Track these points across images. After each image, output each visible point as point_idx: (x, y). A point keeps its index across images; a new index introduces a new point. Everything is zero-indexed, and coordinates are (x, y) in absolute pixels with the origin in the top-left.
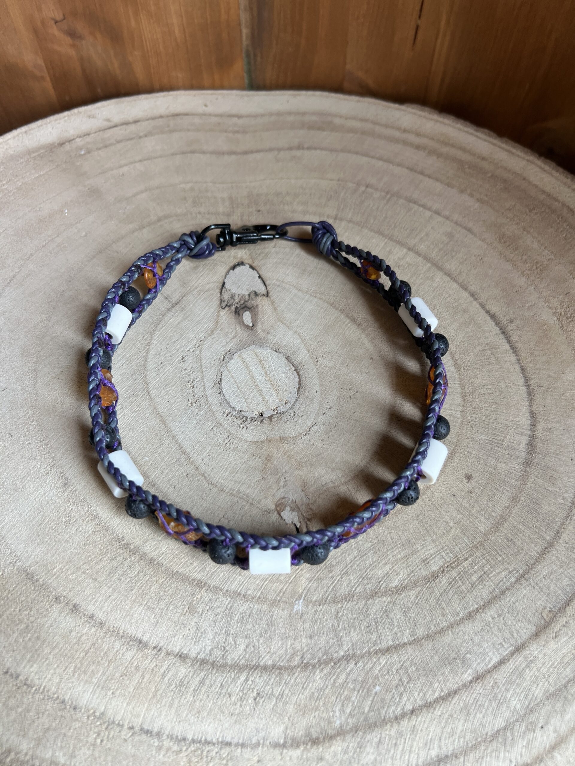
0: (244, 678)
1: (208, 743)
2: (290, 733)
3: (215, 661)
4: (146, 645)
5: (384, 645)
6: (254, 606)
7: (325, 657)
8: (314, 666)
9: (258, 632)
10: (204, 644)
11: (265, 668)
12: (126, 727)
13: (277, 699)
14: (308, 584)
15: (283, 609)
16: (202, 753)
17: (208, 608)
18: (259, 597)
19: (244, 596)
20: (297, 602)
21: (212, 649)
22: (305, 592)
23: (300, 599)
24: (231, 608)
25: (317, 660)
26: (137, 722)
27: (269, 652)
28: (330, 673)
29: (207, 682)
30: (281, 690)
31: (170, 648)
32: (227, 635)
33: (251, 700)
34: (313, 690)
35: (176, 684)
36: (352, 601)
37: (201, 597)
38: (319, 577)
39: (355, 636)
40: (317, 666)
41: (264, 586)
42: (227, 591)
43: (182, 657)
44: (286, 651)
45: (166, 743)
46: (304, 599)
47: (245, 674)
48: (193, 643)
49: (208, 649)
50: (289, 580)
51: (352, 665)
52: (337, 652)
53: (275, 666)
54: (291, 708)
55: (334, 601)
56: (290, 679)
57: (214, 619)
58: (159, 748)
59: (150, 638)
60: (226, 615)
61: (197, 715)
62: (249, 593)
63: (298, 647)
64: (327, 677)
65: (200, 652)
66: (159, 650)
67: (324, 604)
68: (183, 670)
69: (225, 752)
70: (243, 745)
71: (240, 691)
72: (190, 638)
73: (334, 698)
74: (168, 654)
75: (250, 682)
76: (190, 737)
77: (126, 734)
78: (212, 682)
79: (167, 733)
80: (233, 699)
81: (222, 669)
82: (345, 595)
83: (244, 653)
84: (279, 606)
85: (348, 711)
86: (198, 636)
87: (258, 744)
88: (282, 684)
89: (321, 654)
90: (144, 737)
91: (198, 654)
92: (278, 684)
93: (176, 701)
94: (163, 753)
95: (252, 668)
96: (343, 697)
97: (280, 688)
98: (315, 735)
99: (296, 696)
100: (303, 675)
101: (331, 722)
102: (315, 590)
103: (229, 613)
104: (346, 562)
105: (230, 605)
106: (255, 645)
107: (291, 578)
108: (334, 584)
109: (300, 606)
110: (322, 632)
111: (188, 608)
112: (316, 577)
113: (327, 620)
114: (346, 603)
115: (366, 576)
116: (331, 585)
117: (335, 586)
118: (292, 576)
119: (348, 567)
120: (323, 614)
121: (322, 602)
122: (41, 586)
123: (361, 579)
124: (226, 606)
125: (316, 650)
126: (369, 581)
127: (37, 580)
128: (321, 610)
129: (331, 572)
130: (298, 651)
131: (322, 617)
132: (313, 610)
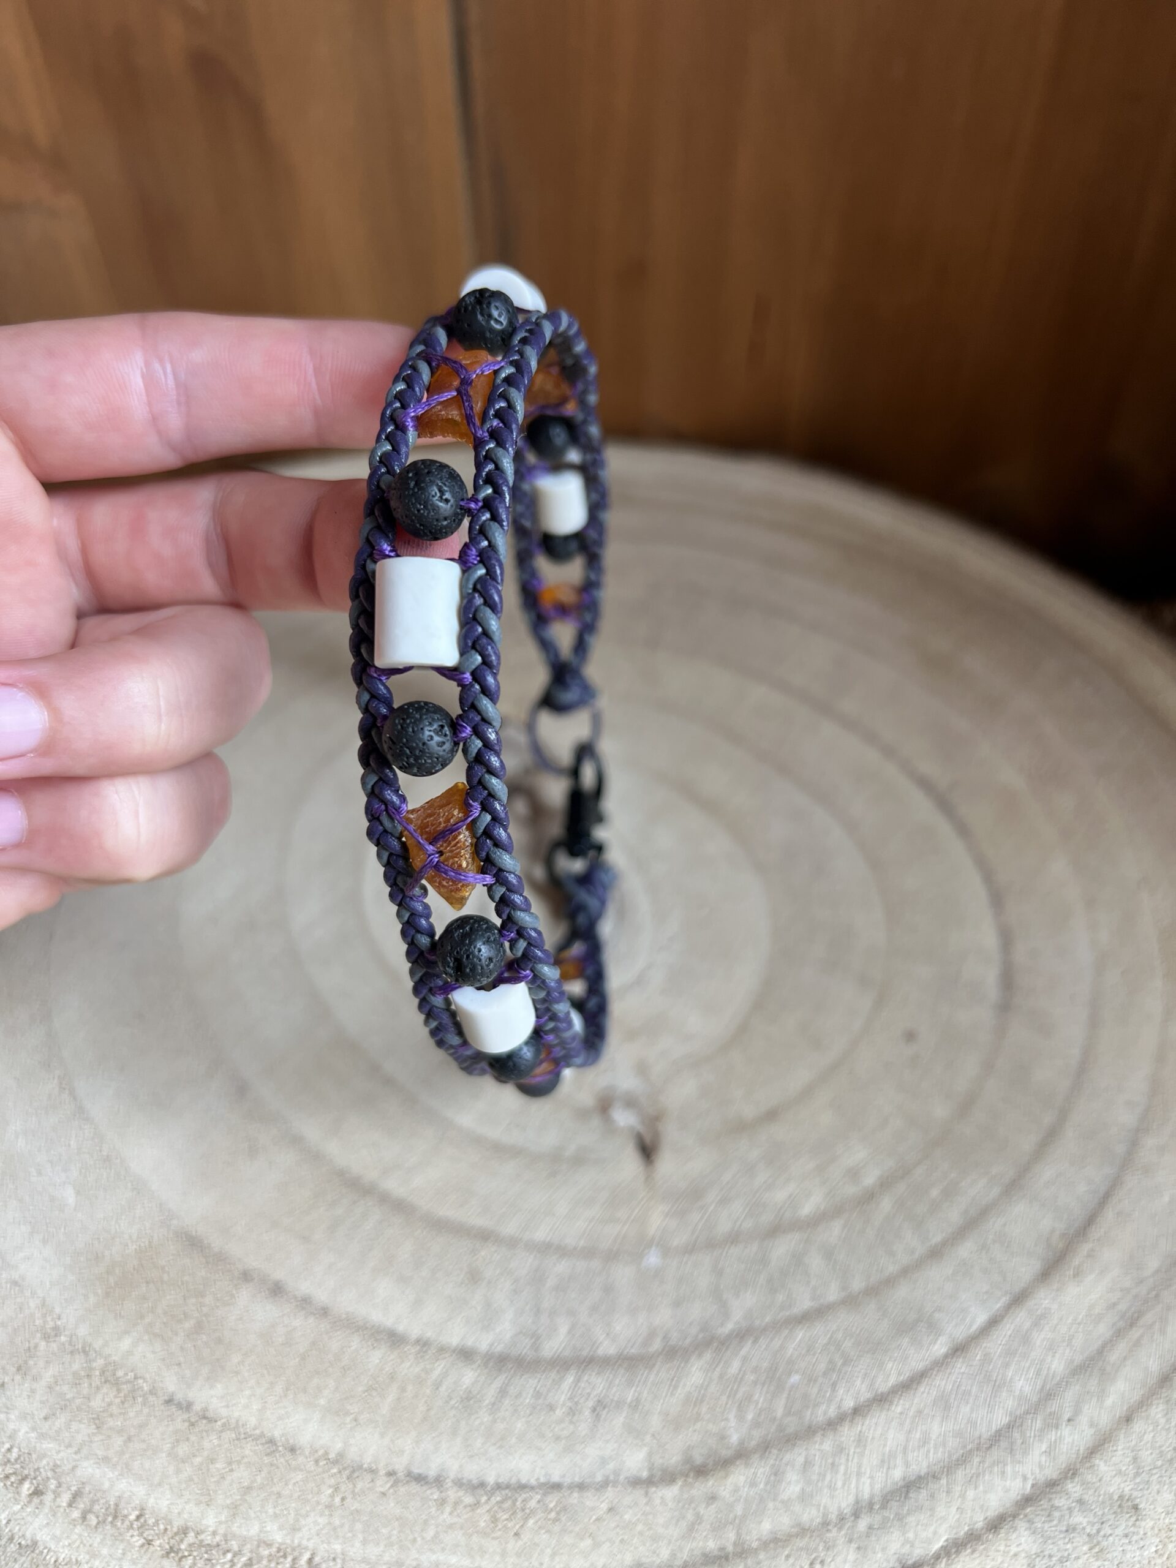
0: (572, 1380)
1: (522, 1487)
2: (658, 1461)
3: (519, 1356)
4: (401, 1339)
5: (797, 1309)
6: (575, 1263)
7: (702, 1335)
8: (685, 1352)
9: (586, 1304)
10: (499, 1329)
11: (604, 1361)
12: (382, 1472)
13: (630, 1406)
14: (663, 1221)
15: (625, 1265)
16: (514, 1503)
17: (498, 1271)
18: (583, 1249)
19: (558, 1248)
20: (647, 1251)
21: (514, 1336)
22: (659, 1234)
23: (651, 1246)
24: (537, 1269)
25: (689, 1341)
26: (400, 1465)
28: (714, 1361)
29: (511, 1390)
30: (635, 1391)
31: (442, 1339)
32: (538, 1311)
33: (587, 1413)
34: (688, 1387)
35: (459, 1397)
36: (737, 1245)
39: (747, 1299)
40: (691, 1350)
41: (588, 1229)
42: (528, 1242)
43: (466, 1354)
44: (637, 1330)
45: (452, 1494)
46: (657, 1246)
47: (572, 1373)
48: (481, 1328)
49: (507, 1336)
50: (628, 1219)
51: (748, 1344)
52: (722, 1325)
53: (621, 1356)
54: (655, 1422)
55: (708, 1245)
56: (648, 1375)
57: (513, 1286)
58: (442, 1502)
59: (409, 1326)
60: (530, 1280)
61: (499, 1444)
62: (564, 1242)
63: (656, 1323)
64: (709, 1367)
65: (495, 1342)
66: (426, 1345)
67: (691, 1253)
68: (468, 1376)
69: (552, 1501)
70: (581, 1487)
71: (566, 1398)
72: (475, 1320)
73: (724, 1398)
74: (440, 1350)
75: (582, 1385)
76: (491, 1480)
77: (382, 1484)
78: (520, 1389)
79: (452, 1475)
80: (559, 1413)
81: (533, 1367)
82: (724, 1236)
83: (568, 1339)
84: (616, 1260)
85: (750, 1416)
86: (489, 1317)
87: (605, 1484)
88: (637, 1383)
89: (695, 1331)
90: (414, 1487)
91: (492, 1346)
92: (629, 1383)
93: (462, 1425)
94: (448, 1509)
95: (582, 1363)
96: (739, 1395)
97: (634, 1389)
98: (699, 1460)
99: (662, 1401)
100: (668, 1366)
101: (723, 1437)
102: (675, 1231)
103: (536, 1276)
104: (722, 1183)
105: (535, 1263)
106: (584, 1324)
107: (632, 1213)
108: (704, 1219)
109: (652, 1256)
110: (693, 1295)
111: (467, 1273)
112: (674, 1210)
113: (698, 1275)
114: (727, 1247)
115: (755, 1202)
116: (700, 1220)
117: (706, 1222)
118: (635, 1208)
119: (725, 1189)
120: (691, 1267)
121: (688, 1248)
122: (218, 1257)
123: (748, 1208)
124: (529, 1264)
125: (685, 1325)
126: (761, 1209)
127: (211, 1248)
128: (688, 1261)
129: (698, 1199)
130: (657, 1328)
131: (691, 1271)
132: (675, 1262)
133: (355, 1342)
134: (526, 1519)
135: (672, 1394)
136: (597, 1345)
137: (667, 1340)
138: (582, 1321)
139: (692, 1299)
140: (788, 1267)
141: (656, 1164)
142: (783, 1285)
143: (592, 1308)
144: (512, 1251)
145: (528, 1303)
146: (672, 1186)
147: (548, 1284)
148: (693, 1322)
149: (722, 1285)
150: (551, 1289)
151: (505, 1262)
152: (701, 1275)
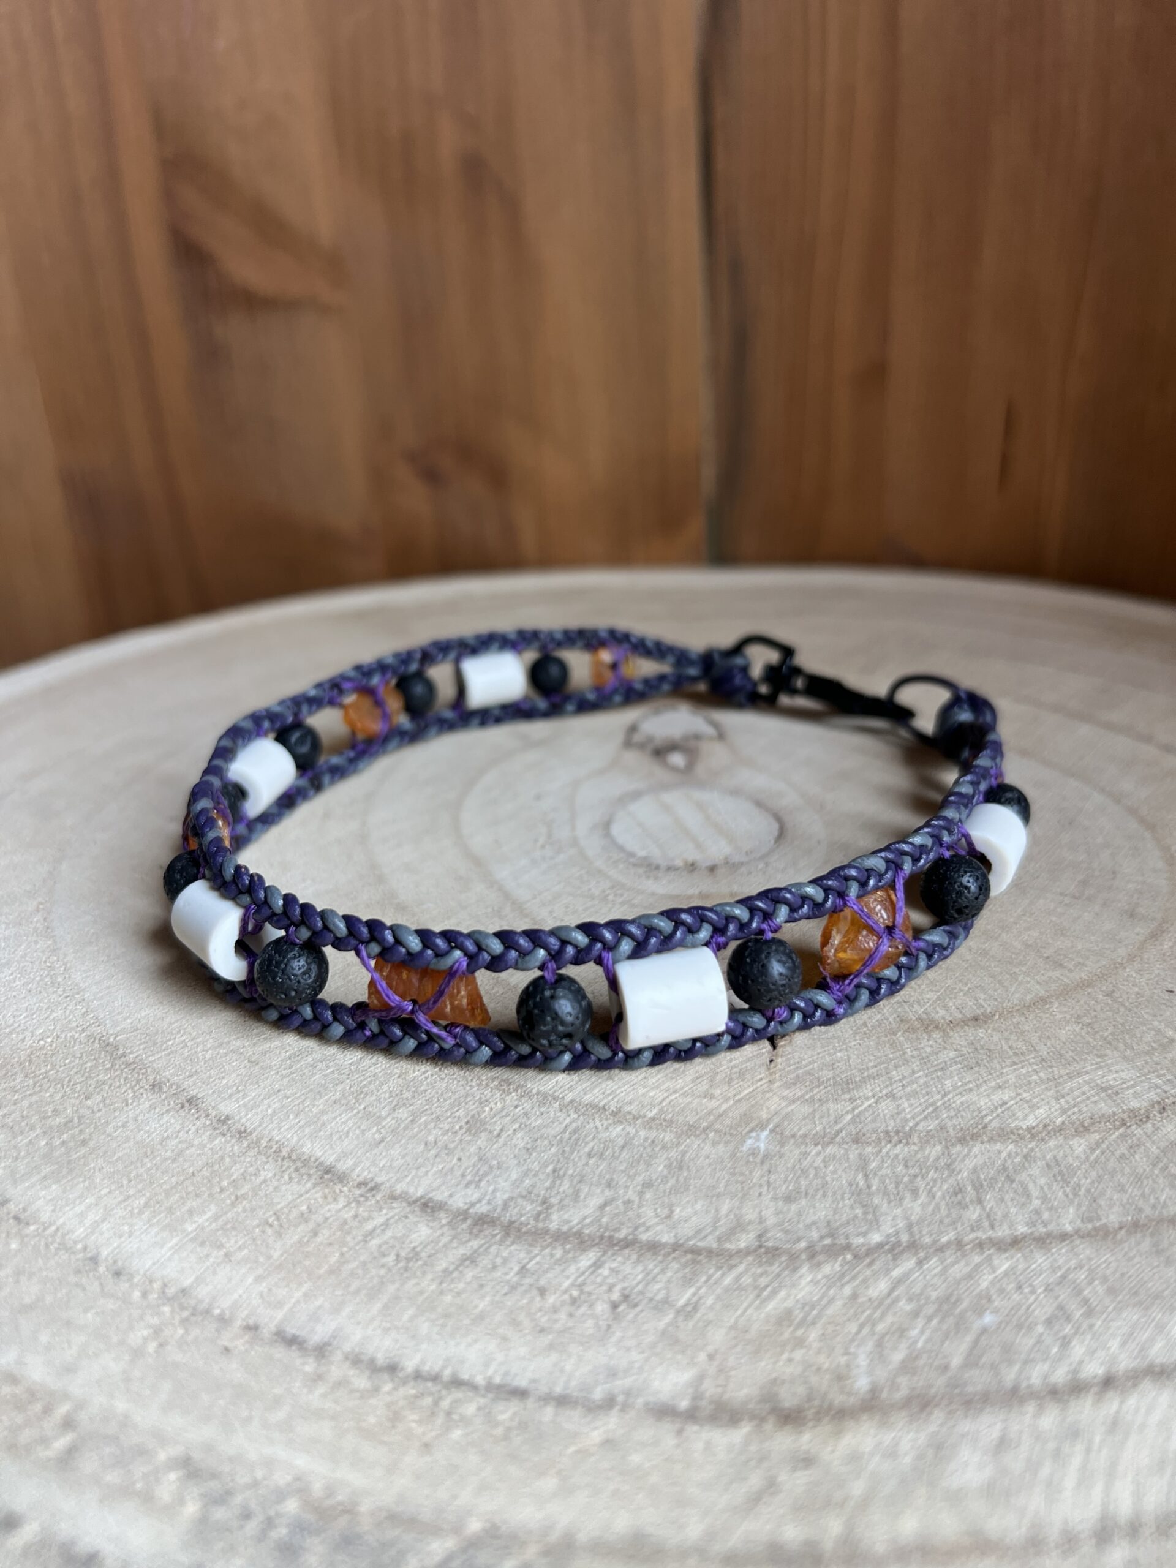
0: (589, 1263)
2: (711, 1390)
3: (514, 1222)
4: (342, 1178)
5: (1002, 1232)
6: (637, 1132)
7: (827, 1241)
8: (793, 1257)
9: (639, 1179)
10: (491, 1188)
11: (653, 1247)
12: (239, 1323)
13: (678, 1312)
14: (786, 1106)
15: (714, 1144)
16: (436, 1403)
17: (516, 1126)
18: (653, 1119)
19: (614, 1114)
20: (754, 1134)
21: (511, 1199)
22: (776, 1120)
23: (763, 1130)
24: (575, 1131)
25: (803, 1244)
26: (271, 1319)
27: (669, 1217)
28: (843, 1275)
29: (485, 1261)
30: (694, 1295)
31: (399, 1188)
32: (557, 1175)
33: (601, 1308)
34: (789, 1304)
35: (398, 1256)
36: (907, 1144)
37: (503, 1109)
38: (818, 1097)
39: (916, 1208)
40: (804, 1256)
41: (668, 1100)
42: (572, 1102)
43: (428, 1207)
44: (717, 1220)
45: (337, 1370)
46: (772, 1131)
47: (591, 1256)
48: (464, 1182)
49: (501, 1197)
50: (735, 1095)
51: (908, 1264)
52: (864, 1234)
53: (681, 1245)
54: (718, 1338)
55: (857, 1139)
56: (723, 1275)
57: (529, 1146)
58: (316, 1378)
59: (356, 1165)
60: (561, 1140)
61: (441, 1322)
62: (627, 1108)
63: (749, 1214)
65: (479, 1201)
66: (372, 1189)
67: (828, 1144)
71: (573, 1285)
72: (458, 1173)
73: (854, 1326)
74: (393, 1198)
75: (605, 1271)
76: (410, 1365)
77: (230, 1338)
78: (499, 1261)
79: (347, 1347)
80: (551, 1300)
81: (530, 1238)
82: (887, 1132)
83: (598, 1213)
84: (703, 1136)
85: (896, 1358)
86: (481, 1173)
87: (607, 1405)
88: (698, 1284)
89: (815, 1235)
90: (280, 1351)
91: (473, 1205)
92: (687, 1282)
93: (392, 1288)
95: (615, 1245)
96: (881, 1327)
97: (692, 1290)
98: (789, 1398)
99: (739, 1312)
100: (759, 1271)
101: (841, 1377)
102: (804, 1119)
103: (570, 1138)
104: (890, 1079)
105: (574, 1125)
106: (629, 1202)
107: (740, 1092)
108: (856, 1111)
109: (762, 1141)
110: (820, 1193)
111: (467, 1123)
112: (807, 1097)
113: (834, 1172)
114: (889, 1146)
115: (944, 1104)
116: (848, 1112)
117: (859, 1115)
118: (745, 1089)
119: (895, 1086)
120: (824, 1161)
121: (823, 1140)
122: (128, 1065)
123: (931, 1109)
124: (564, 1125)
125: (801, 1226)
126: (952, 1113)
127: (124, 1055)
128: (819, 1153)
129: (849, 1091)
130: (750, 1222)
131: (822, 1165)
132: (797, 1152)
133: (268, 1171)
134: (447, 1429)
135: (758, 1308)
136: (642, 1229)
137: (763, 1239)
138: (626, 1198)
139: (818, 1197)
140: (993, 1181)
141: (789, 1049)
142: (980, 1201)
143: (648, 1185)
144: (542, 1109)
145: (547, 1166)
146: (809, 1073)
147: (587, 1150)
148: (814, 1223)
149: (874, 1188)
150: (590, 1155)
151: (529, 1119)
152: (839, 1173)
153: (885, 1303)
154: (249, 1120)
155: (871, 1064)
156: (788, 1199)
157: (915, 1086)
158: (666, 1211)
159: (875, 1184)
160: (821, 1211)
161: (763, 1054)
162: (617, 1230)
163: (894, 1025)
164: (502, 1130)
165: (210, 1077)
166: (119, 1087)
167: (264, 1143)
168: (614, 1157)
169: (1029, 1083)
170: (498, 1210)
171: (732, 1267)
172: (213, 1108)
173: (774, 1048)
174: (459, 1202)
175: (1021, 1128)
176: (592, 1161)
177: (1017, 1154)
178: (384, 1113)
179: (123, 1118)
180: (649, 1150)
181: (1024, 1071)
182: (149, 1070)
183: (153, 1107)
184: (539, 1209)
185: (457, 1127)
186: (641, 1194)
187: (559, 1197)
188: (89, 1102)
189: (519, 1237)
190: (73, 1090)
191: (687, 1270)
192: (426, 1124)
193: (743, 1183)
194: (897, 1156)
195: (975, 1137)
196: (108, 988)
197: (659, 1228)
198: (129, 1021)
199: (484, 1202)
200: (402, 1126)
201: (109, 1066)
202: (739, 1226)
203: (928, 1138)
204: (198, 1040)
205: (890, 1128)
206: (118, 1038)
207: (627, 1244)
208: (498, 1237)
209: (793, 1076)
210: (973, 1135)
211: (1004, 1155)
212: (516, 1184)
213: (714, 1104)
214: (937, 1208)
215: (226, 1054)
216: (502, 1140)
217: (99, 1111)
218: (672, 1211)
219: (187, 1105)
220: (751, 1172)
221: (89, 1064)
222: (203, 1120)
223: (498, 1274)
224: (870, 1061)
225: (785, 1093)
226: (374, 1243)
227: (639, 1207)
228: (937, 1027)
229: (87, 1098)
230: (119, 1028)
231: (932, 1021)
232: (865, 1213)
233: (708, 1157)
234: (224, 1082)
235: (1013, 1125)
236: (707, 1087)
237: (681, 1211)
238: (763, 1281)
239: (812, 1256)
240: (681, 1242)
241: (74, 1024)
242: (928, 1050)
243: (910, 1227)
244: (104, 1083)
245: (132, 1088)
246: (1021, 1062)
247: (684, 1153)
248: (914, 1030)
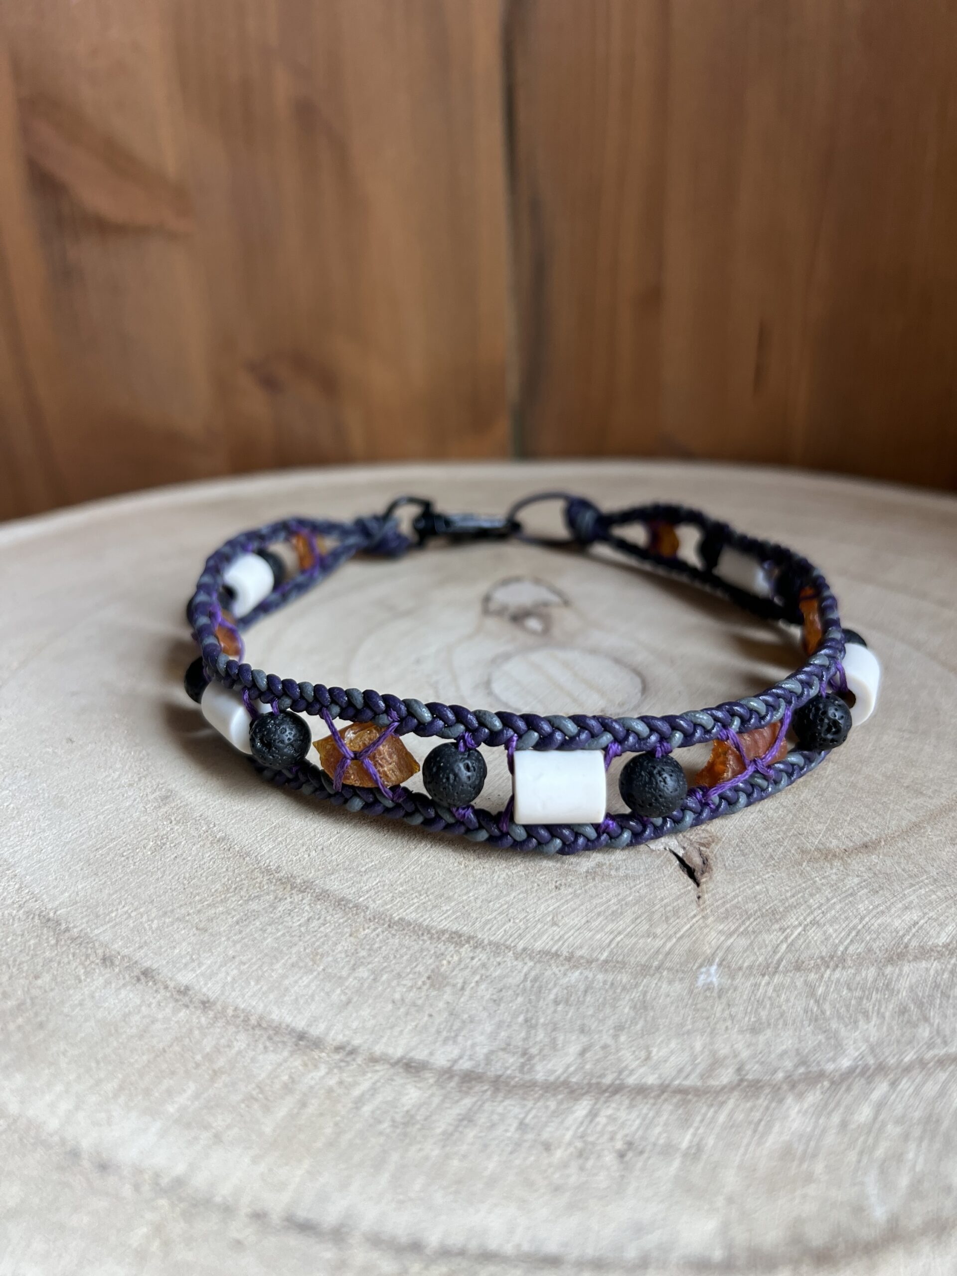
0: (584, 1112)
2: (740, 1236)
3: (500, 1076)
4: (317, 1044)
6: (595, 976)
7: (802, 1070)
8: (776, 1089)
9: (610, 1022)
10: (469, 1043)
11: (641, 1091)
13: (685, 1155)
14: (726, 940)
15: (670, 982)
17: (477, 978)
18: (606, 962)
19: (569, 959)
20: (703, 970)
21: (492, 1052)
22: (720, 954)
23: (711, 965)
24: (535, 979)
25: (780, 1075)
27: (648, 1058)
28: (826, 1104)
29: (482, 1119)
30: (694, 1135)
31: (377, 1050)
32: (530, 1024)
33: (609, 1158)
34: (786, 1137)
36: (844, 968)
37: (460, 961)
38: (750, 929)
39: (871, 1030)
40: (785, 1087)
42: (524, 949)
43: (411, 1067)
44: (693, 1058)
46: (720, 965)
47: (585, 1104)
48: (441, 1039)
49: (481, 1052)
50: (675, 933)
51: (881, 1088)
52: (833, 1059)
53: (668, 1086)
54: (730, 1179)
55: (798, 967)
56: (716, 1112)
57: (495, 997)
59: (328, 1029)
60: (524, 990)
62: (579, 953)
63: (724, 1051)
64: (822, 1110)
65: (461, 1057)
67: (775, 972)
71: (575, 1136)
72: (433, 1030)
73: (852, 1154)
74: (374, 1060)
75: (602, 1120)
78: (495, 1117)
80: (559, 1154)
81: (521, 1092)
82: (822, 958)
83: (579, 1061)
84: (657, 975)
85: (903, 1182)
86: (455, 1028)
88: (696, 1124)
89: (788, 1064)
91: (455, 1062)
92: (685, 1122)
95: (605, 1091)
96: (880, 1152)
97: (691, 1131)
98: (817, 1236)
99: (742, 1150)
100: (749, 1105)
101: (859, 1210)
102: (745, 951)
103: (532, 987)
104: (810, 907)
105: (533, 974)
106: (605, 1047)
107: (679, 930)
108: (790, 940)
109: (712, 975)
110: (781, 1022)
111: (429, 978)
112: (741, 930)
113: (788, 1000)
114: (828, 972)
115: (864, 927)
116: (782, 942)
117: (792, 944)
118: (683, 926)
119: (816, 914)
120: (774, 990)
121: (769, 969)
122: (73, 940)
123: (854, 933)
124: (522, 974)
125: (773, 1056)
126: (874, 936)
127: (67, 930)
128: (768, 984)
129: (777, 921)
130: (725, 1058)
131: (774, 995)
132: (748, 984)
135: (759, 1143)
136: (626, 1073)
137: (744, 1073)
138: (602, 1043)
139: (780, 1026)
140: (931, 997)
141: (711, 885)
142: (926, 1019)
143: (619, 1028)
144: (499, 959)
145: (518, 1016)
146: (736, 907)
147: (552, 997)
148: (785, 1052)
149: (828, 1013)
150: (556, 1002)
151: (487, 969)
152: (792, 999)
153: (874, 1128)
154: (210, 989)
155: (789, 894)
156: (755, 1030)
157: (833, 912)
158: (643, 1054)
159: (827, 1007)
160: (787, 1041)
161: (690, 891)
162: (602, 1076)
163: (797, 856)
164: (464, 983)
165: (161, 947)
166: (69, 963)
167: (230, 1012)
168: (580, 1003)
169: (931, 903)
170: (482, 1065)
171: (722, 1104)
172: (171, 979)
173: (698, 885)
174: (441, 1059)
175: (938, 945)
176: (560, 1008)
177: (944, 971)
178: (344, 973)
179: (78, 997)
180: (610, 993)
181: (923, 891)
182: (97, 944)
183: (108, 983)
184: (522, 1060)
185: (420, 983)
186: (616, 1037)
187: (538, 1047)
188: (39, 982)
189: (509, 1091)
190: (20, 970)
191: (680, 1111)
192: (389, 981)
193: (708, 1018)
194: (838, 980)
195: (901, 956)
196: (39, 862)
197: (642, 1070)
198: (67, 894)
199: (466, 1058)
200: (366, 985)
201: (53, 942)
202: (716, 1063)
203: (860, 961)
204: (142, 910)
205: (824, 954)
206: (58, 913)
207: (616, 1089)
208: (489, 1093)
209: (722, 910)
210: (898, 955)
211: (932, 972)
212: (493, 1036)
213: (658, 943)
214: (890, 1028)
215: (172, 924)
216: (467, 992)
217: (52, 990)
218: (650, 1053)
219: (142, 977)
220: (712, 1007)
221: (32, 942)
222: (162, 991)
223: (499, 1131)
224: (787, 891)
225: (721, 927)
226: (367, 1109)
227: (618, 1051)
228: (835, 856)
229: (37, 977)
230: (57, 903)
231: (829, 851)
232: (828, 1039)
233: (668, 995)
234: (177, 951)
235: (930, 943)
236: (646, 927)
237: (658, 1052)
238: (757, 1115)
239: (793, 1086)
240: (667, 1082)
241: (9, 902)
242: (834, 877)
243: (872, 1050)
244: (51, 960)
245: (82, 963)
246: (918, 883)
247: (645, 993)
248: (817, 860)
